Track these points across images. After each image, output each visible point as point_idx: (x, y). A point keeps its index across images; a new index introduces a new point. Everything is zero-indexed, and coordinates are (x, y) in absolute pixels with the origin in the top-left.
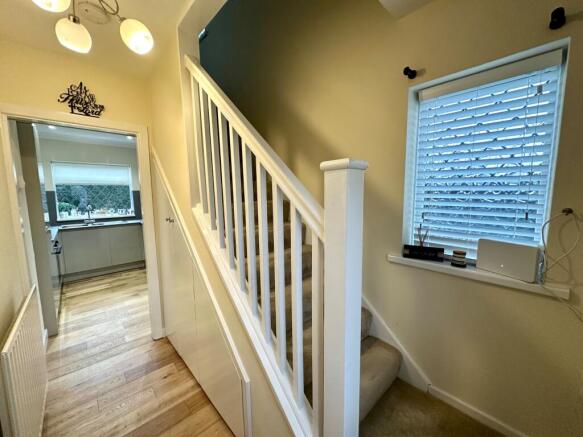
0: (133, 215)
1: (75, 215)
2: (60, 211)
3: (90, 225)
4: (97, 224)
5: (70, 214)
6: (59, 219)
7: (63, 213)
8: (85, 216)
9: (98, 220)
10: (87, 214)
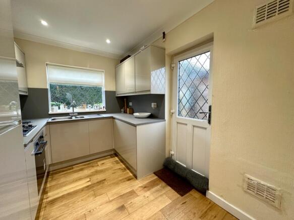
0: (105, 110)
1: (63, 109)
2: (52, 105)
3: (74, 118)
4: (79, 118)
5: (59, 108)
6: (50, 112)
7: (54, 107)
8: (70, 110)
9: (79, 114)
10: (71, 108)
